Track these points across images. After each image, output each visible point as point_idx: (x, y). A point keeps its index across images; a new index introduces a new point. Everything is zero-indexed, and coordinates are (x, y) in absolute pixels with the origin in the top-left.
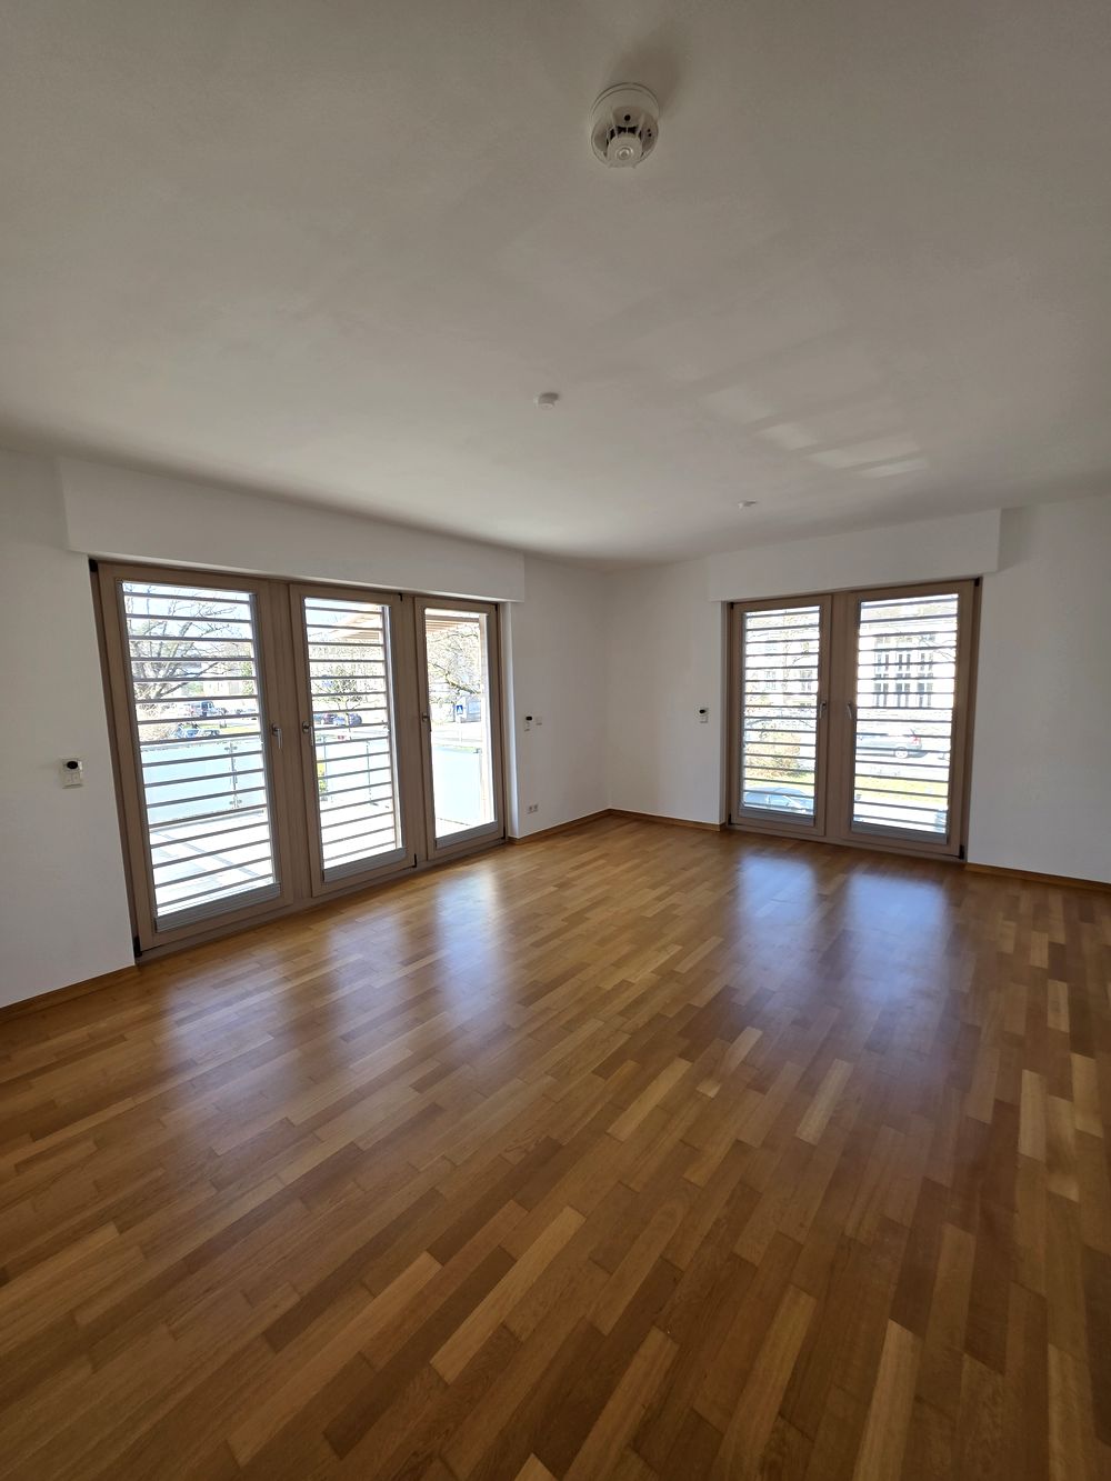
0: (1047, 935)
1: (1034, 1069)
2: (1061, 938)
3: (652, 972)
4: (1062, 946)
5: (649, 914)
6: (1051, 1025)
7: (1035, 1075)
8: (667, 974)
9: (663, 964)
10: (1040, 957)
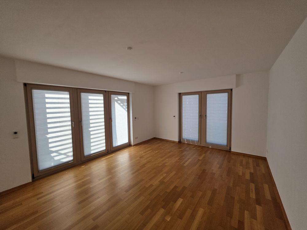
0: (249, 170)
1: (247, 210)
2: (252, 171)
3: (159, 182)
4: (252, 173)
5: (160, 165)
6: (251, 196)
7: (248, 212)
8: (162, 182)
9: (161, 179)
10: (248, 177)
